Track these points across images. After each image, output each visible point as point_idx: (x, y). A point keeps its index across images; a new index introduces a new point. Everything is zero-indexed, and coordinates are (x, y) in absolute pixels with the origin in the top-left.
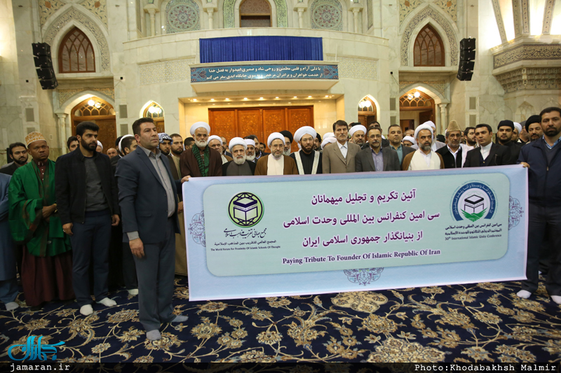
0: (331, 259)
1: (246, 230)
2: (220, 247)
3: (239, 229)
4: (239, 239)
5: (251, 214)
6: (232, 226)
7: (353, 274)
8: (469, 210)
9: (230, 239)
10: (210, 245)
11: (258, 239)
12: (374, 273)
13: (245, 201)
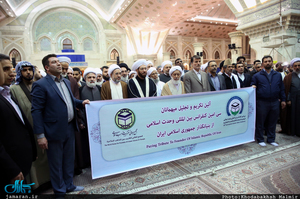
0: (172, 142)
1: (125, 131)
2: (110, 143)
3: (121, 131)
4: (122, 137)
5: (129, 121)
6: (118, 130)
7: (182, 149)
8: (233, 110)
9: (116, 138)
10: (104, 142)
11: (132, 136)
12: (192, 147)
13: (125, 114)
